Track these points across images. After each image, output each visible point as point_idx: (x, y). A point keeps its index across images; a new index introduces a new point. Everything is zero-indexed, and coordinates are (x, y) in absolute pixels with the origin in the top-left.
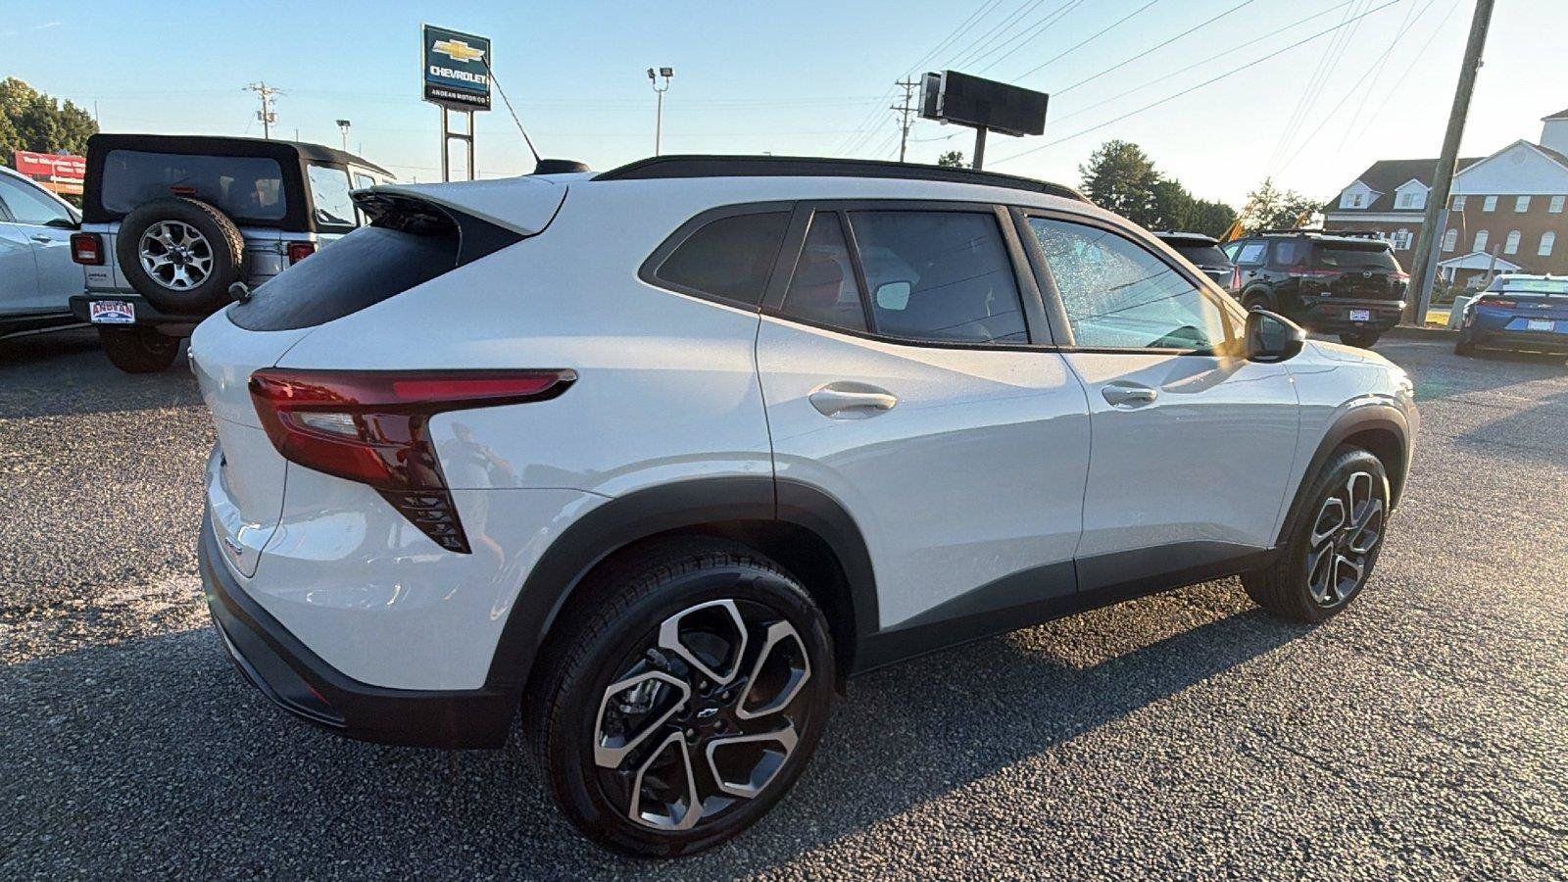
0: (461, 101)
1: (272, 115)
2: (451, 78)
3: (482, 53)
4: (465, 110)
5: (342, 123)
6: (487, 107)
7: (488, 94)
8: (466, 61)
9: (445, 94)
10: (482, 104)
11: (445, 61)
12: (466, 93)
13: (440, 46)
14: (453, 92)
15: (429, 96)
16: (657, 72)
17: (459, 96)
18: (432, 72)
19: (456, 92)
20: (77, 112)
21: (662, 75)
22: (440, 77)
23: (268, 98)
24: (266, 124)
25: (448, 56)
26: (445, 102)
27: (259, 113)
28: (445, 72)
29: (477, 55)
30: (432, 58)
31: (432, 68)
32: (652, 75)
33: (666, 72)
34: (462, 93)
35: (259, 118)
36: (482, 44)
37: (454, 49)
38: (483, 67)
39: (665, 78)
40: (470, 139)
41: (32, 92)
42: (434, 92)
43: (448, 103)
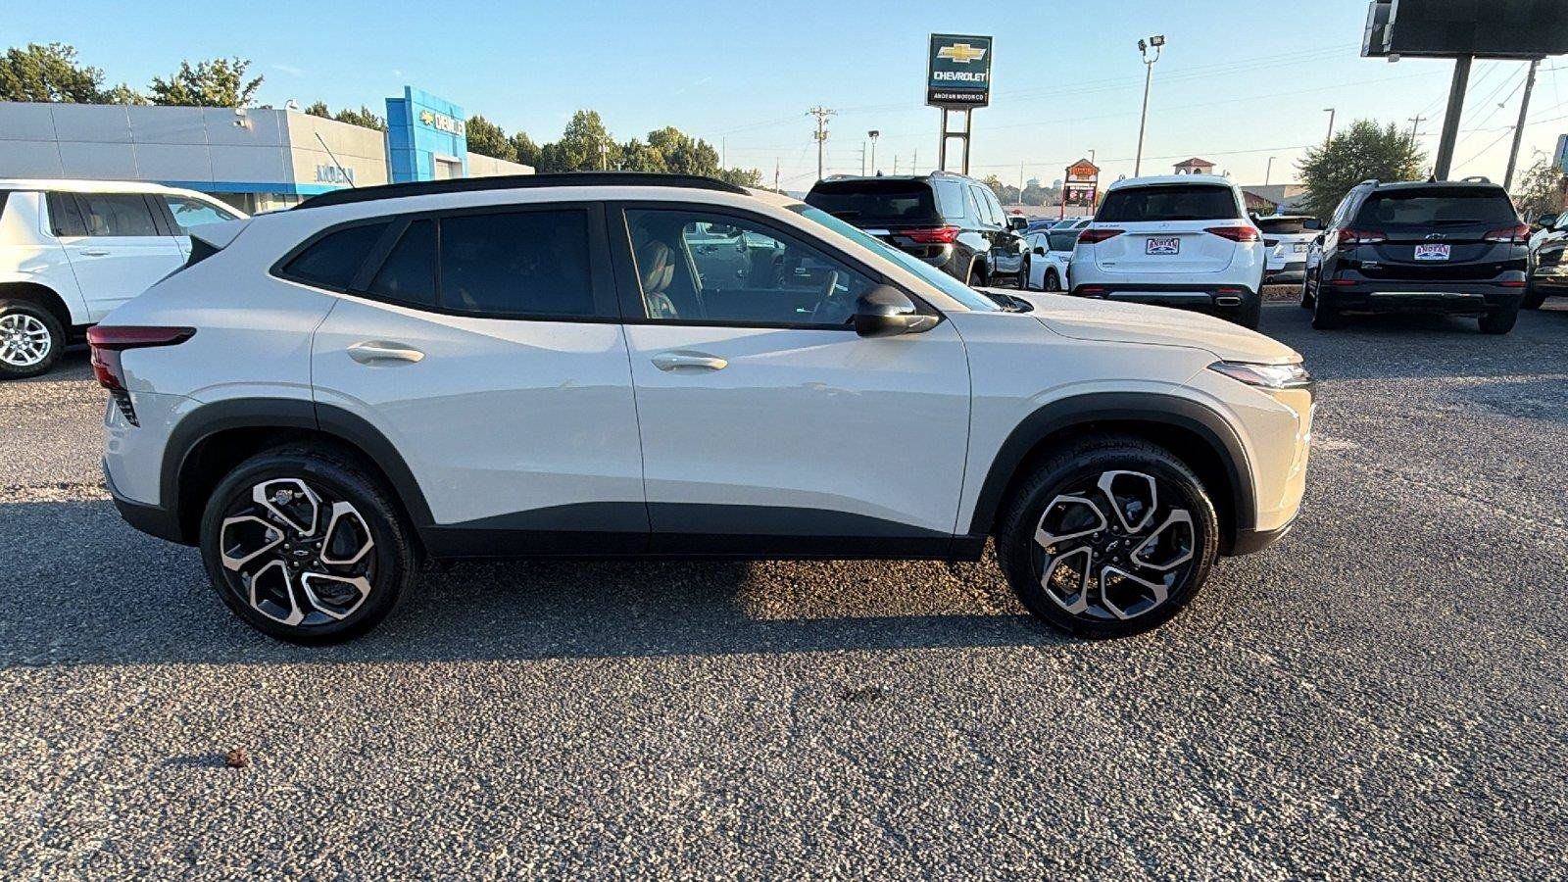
0: (960, 101)
1: (825, 133)
2: (953, 81)
3: (983, 51)
4: (964, 109)
5: (872, 134)
6: (984, 103)
7: (987, 90)
8: (968, 61)
9: (946, 96)
10: (980, 101)
11: (949, 65)
12: (965, 93)
13: (944, 52)
14: (952, 93)
15: (931, 100)
16: (1147, 42)
17: (959, 97)
18: (935, 77)
19: (956, 93)
20: (706, 148)
21: (1153, 45)
22: (943, 81)
23: (823, 119)
24: (820, 142)
25: (951, 60)
26: (946, 104)
27: (816, 132)
28: (947, 76)
29: (978, 54)
30: (936, 64)
31: (936, 74)
32: (1142, 46)
33: (1158, 42)
34: (961, 93)
35: (816, 138)
36: (983, 42)
37: (958, 51)
38: (983, 65)
39: (1156, 47)
40: (966, 136)
41: (681, 136)
42: (936, 96)
43: (947, 105)
